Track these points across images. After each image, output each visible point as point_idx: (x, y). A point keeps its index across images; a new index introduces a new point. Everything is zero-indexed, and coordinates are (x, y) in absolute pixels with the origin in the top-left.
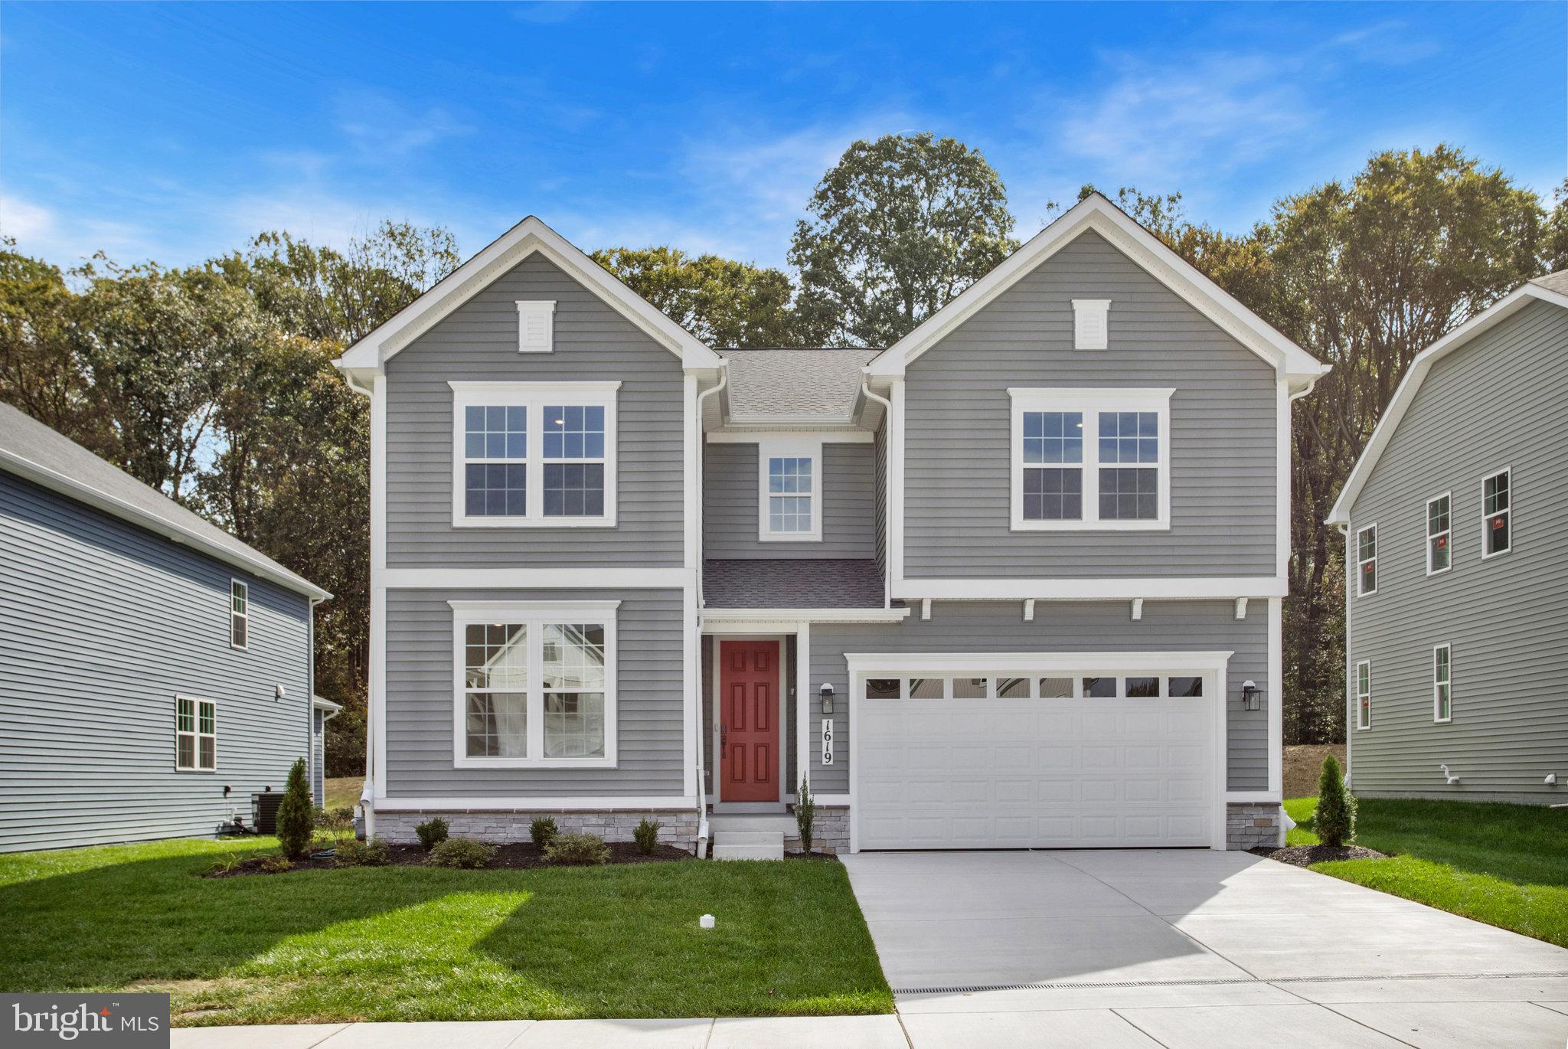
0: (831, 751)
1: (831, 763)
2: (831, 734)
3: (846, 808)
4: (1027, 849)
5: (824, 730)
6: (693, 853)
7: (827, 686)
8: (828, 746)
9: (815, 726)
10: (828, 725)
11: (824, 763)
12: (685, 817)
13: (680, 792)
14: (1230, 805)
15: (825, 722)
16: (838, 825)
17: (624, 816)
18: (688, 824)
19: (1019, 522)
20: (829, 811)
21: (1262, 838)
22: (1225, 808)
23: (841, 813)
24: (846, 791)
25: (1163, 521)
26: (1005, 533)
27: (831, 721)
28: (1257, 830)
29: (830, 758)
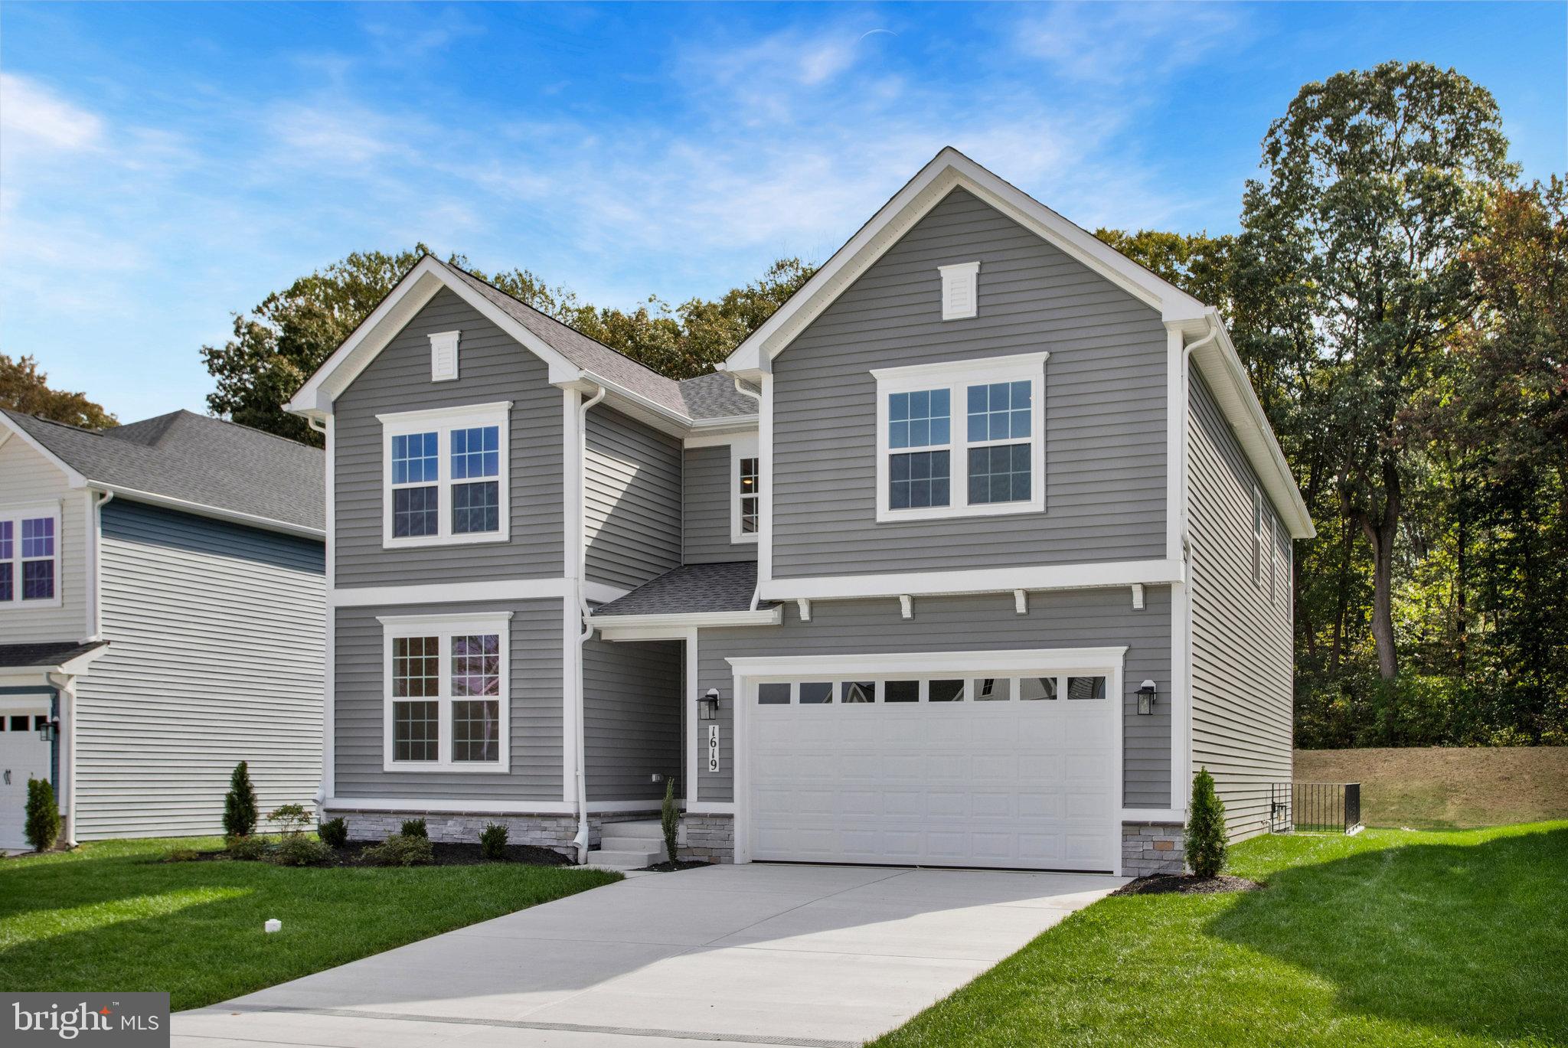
0: (717, 758)
1: (717, 770)
2: (717, 740)
3: (731, 817)
4: (915, 866)
5: (711, 737)
6: (570, 857)
7: (713, 691)
8: (714, 753)
9: (702, 731)
10: (714, 730)
11: (710, 770)
12: (564, 822)
13: (559, 797)
14: (1125, 824)
15: (711, 728)
16: (723, 834)
17: (514, 819)
18: (566, 828)
19: (884, 513)
20: (714, 819)
21: (1163, 863)
22: (1120, 828)
23: (725, 821)
24: (731, 799)
25: (1036, 503)
26: (870, 525)
27: (717, 727)
28: (1157, 854)
29: (715, 765)
